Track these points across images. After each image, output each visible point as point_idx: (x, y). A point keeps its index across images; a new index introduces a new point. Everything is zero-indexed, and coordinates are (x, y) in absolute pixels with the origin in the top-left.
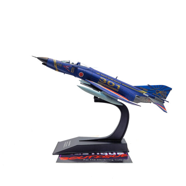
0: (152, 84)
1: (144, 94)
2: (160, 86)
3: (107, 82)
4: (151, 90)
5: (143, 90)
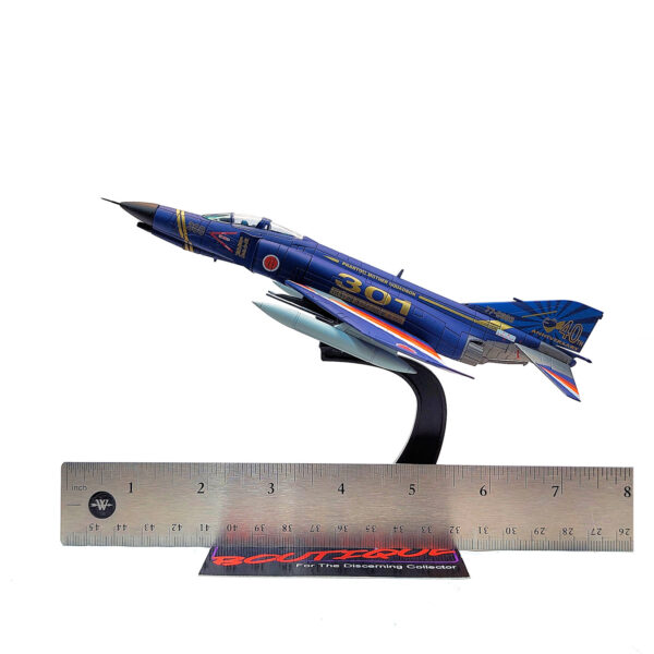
1: (500, 333)
3: (363, 288)
4: (526, 320)
5: (496, 319)
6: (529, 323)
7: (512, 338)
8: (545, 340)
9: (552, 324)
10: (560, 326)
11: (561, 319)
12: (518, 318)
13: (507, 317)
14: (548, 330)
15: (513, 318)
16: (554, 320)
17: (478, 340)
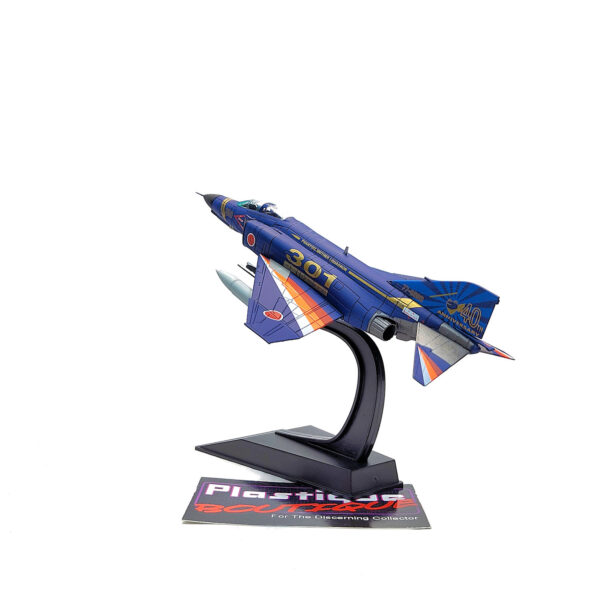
0: (437, 276)
1: (406, 311)
2: (459, 284)
3: (303, 262)
4: (433, 300)
5: (409, 297)
6: (435, 304)
7: (416, 317)
8: (448, 323)
9: (454, 307)
10: (461, 307)
11: (461, 302)
12: (426, 298)
13: (418, 296)
14: (452, 312)
15: (422, 297)
16: (455, 302)
17: (386, 316)
